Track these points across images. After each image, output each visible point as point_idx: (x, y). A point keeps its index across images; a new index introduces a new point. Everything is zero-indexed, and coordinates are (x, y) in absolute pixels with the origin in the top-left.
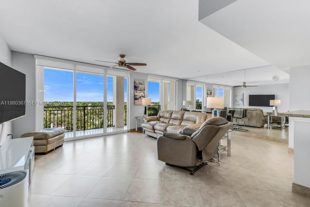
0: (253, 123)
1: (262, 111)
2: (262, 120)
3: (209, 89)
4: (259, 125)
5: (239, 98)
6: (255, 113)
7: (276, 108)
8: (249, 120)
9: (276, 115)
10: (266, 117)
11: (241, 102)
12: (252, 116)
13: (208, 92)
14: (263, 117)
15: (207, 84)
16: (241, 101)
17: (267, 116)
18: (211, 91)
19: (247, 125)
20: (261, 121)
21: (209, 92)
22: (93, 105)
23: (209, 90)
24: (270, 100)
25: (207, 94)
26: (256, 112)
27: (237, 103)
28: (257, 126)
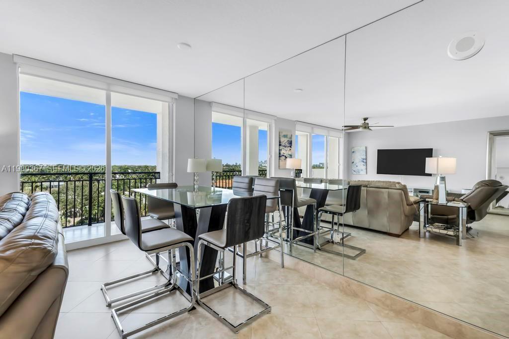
0: (382, 221)
1: (404, 189)
2: (406, 216)
3: (284, 133)
4: (396, 230)
5: (358, 157)
6: (386, 196)
7: (443, 179)
8: (371, 213)
9: (442, 200)
10: (415, 206)
11: (361, 166)
12: (378, 204)
13: (282, 140)
14: (408, 207)
15: (278, 120)
16: (363, 163)
17: (418, 203)
18: (291, 138)
19: (367, 226)
20: (403, 217)
21: (284, 141)
22: (123, 171)
23: (285, 136)
24: (427, 158)
25: (280, 145)
26: (388, 192)
27: (354, 168)
28: (391, 232)
